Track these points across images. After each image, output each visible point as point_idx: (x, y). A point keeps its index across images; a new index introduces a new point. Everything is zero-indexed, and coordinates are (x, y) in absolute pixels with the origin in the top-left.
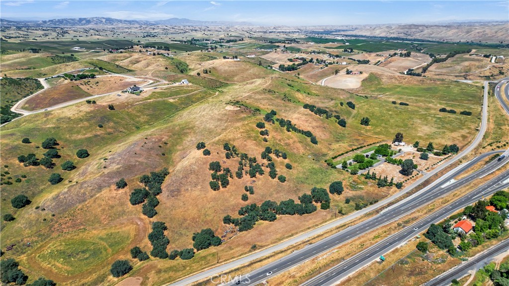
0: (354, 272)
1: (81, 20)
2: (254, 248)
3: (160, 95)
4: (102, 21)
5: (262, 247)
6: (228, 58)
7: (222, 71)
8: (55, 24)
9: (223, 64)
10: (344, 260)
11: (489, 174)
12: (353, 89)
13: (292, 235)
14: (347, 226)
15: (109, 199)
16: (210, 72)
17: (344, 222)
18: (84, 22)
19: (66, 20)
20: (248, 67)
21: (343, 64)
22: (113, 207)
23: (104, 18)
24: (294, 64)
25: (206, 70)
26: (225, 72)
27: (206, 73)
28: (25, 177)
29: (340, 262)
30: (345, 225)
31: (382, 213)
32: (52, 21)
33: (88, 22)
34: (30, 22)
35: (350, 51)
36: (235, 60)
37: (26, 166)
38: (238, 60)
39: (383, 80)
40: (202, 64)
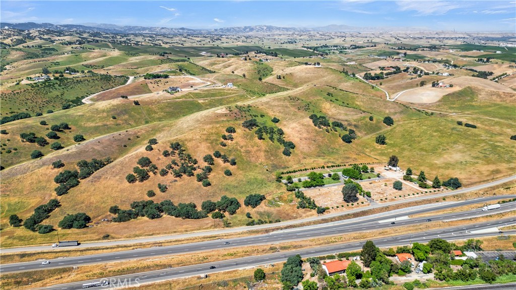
0: (164, 280)
1: (246, 28)
2: (107, 237)
3: (194, 96)
4: (263, 29)
5: (113, 238)
6: (310, 65)
7: (298, 77)
8: (223, 32)
9: (302, 71)
10: (171, 267)
11: (463, 220)
12: (425, 104)
13: (152, 235)
14: (217, 238)
15: (41, 175)
16: (284, 78)
17: (218, 234)
18: (248, 30)
19: (233, 28)
20: (326, 74)
21: (444, 75)
22: (40, 182)
23: (266, 26)
24: (382, 73)
25: (280, 76)
26: (301, 78)
27: (280, 78)
28: (16, 149)
29: (166, 268)
30: (215, 237)
31: (271, 233)
32: (222, 29)
33: (252, 29)
34: (204, 30)
35: (485, 60)
36: (317, 66)
37: (23, 142)
38: (320, 66)
39: (481, 96)
40: (284, 70)
